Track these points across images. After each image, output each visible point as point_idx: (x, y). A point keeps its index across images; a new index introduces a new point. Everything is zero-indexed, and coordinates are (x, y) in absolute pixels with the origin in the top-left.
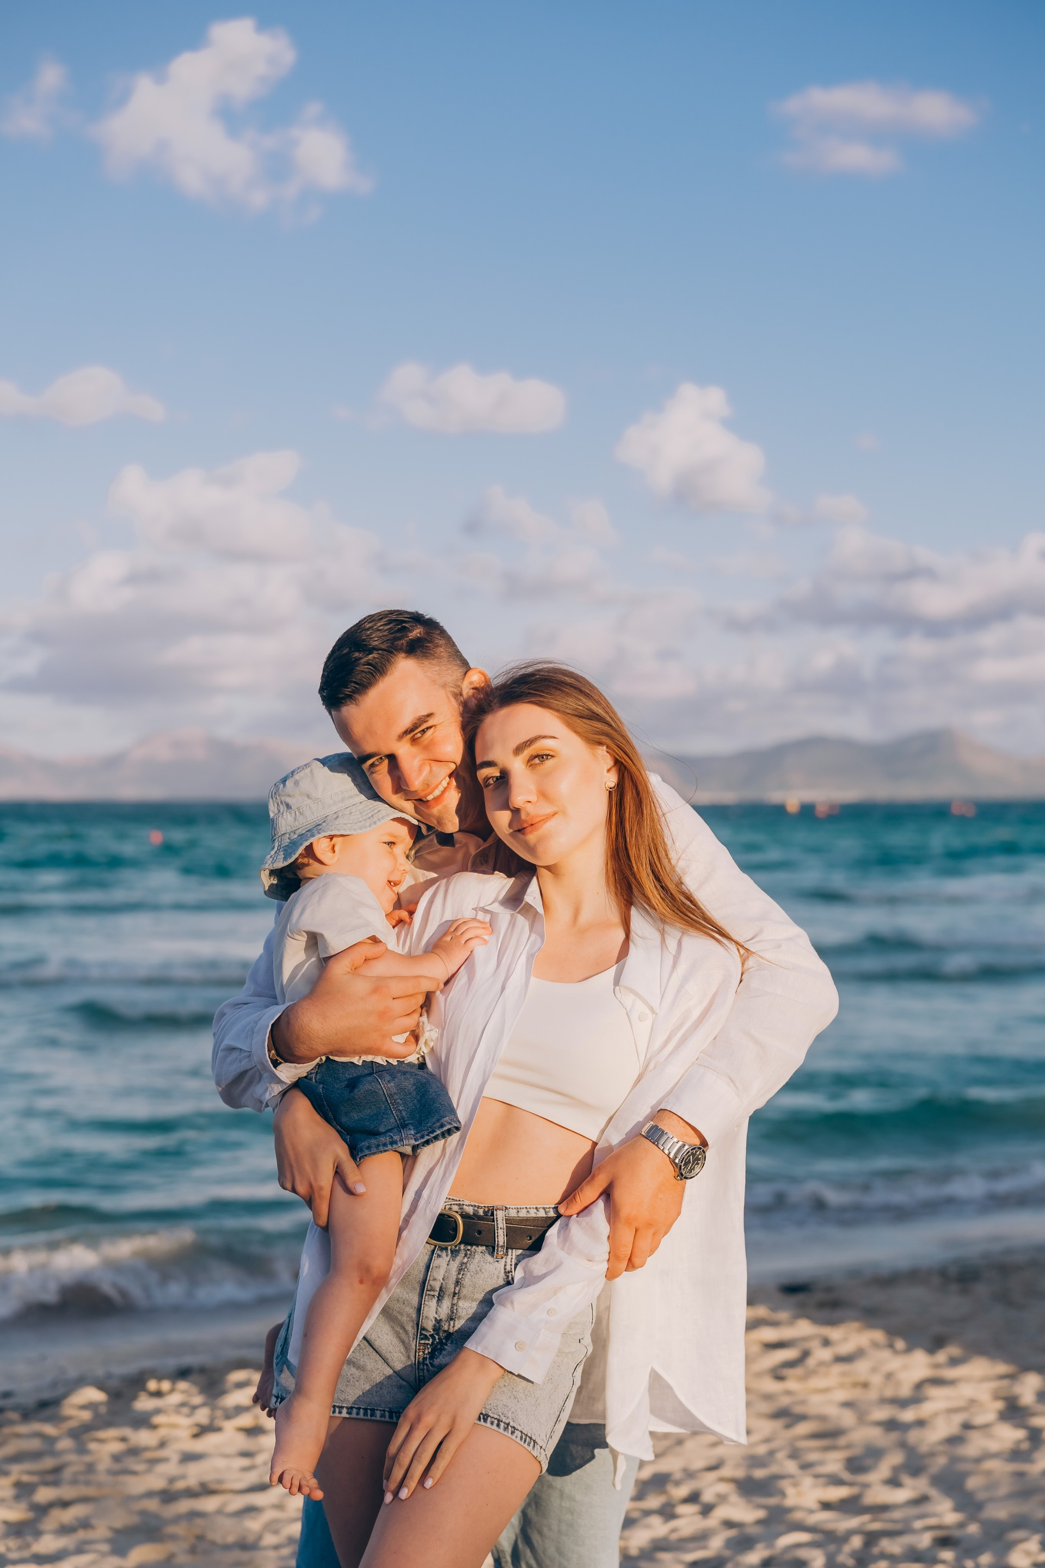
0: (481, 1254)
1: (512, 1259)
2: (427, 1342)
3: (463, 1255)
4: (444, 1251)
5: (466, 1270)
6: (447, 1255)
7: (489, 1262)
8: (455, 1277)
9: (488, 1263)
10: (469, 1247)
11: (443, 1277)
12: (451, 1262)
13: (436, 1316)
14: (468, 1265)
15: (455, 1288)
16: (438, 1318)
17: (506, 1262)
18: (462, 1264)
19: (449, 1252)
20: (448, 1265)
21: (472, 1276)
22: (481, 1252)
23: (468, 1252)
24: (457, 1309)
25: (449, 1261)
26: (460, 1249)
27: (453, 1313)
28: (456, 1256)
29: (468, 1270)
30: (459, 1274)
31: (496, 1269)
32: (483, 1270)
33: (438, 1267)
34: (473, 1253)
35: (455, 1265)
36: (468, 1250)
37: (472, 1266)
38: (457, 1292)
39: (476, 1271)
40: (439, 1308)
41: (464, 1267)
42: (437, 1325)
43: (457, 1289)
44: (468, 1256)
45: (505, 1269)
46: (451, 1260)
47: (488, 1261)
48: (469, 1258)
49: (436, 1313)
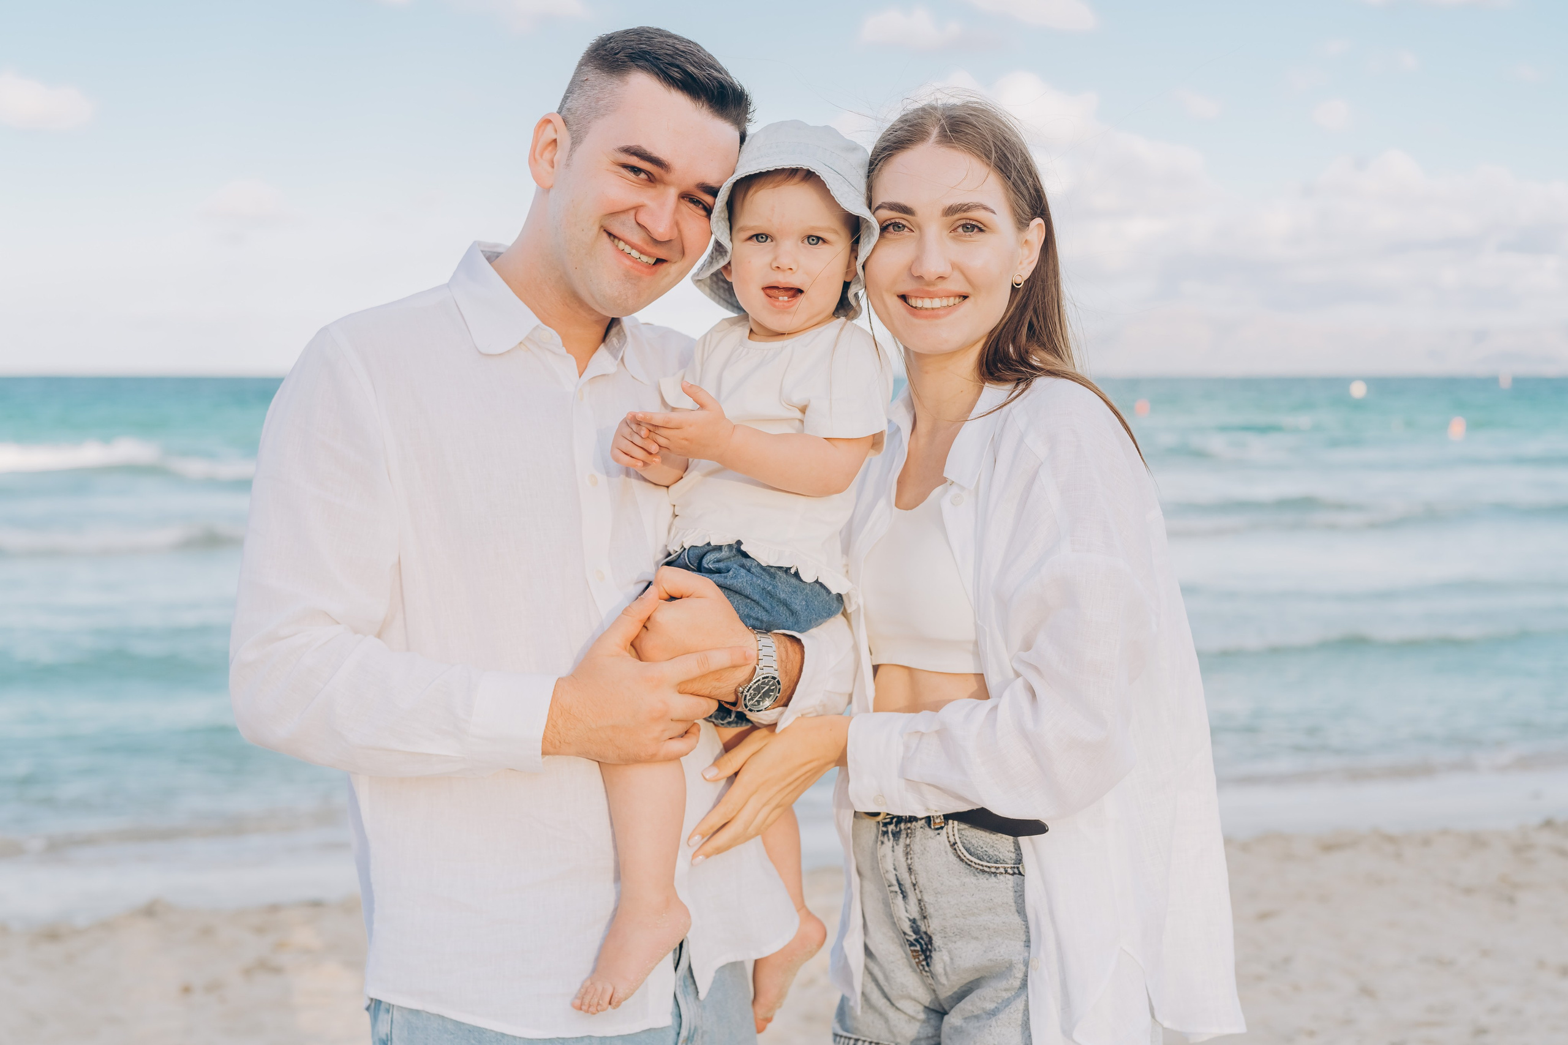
0: (921, 829)
1: (953, 827)
2: (916, 948)
3: (905, 836)
4: (886, 836)
5: (911, 852)
6: (889, 840)
7: (931, 838)
8: (905, 864)
9: (930, 839)
10: (909, 825)
11: (892, 867)
12: (896, 847)
13: (908, 915)
14: (911, 846)
15: (911, 878)
16: (911, 918)
17: (948, 833)
18: (907, 846)
19: (890, 835)
20: (893, 851)
21: (919, 858)
22: (921, 828)
23: (909, 831)
24: (925, 904)
25: (893, 847)
26: (900, 830)
27: (924, 907)
28: (899, 838)
29: (913, 851)
30: (907, 859)
31: (939, 843)
32: (928, 849)
33: (884, 856)
34: (913, 831)
35: (900, 849)
36: (909, 828)
37: (916, 847)
38: (914, 882)
39: (921, 851)
40: (907, 906)
41: (909, 849)
42: (914, 926)
43: (913, 877)
44: (910, 835)
45: (949, 842)
46: (895, 845)
47: (929, 836)
48: (910, 837)
49: (906, 911)
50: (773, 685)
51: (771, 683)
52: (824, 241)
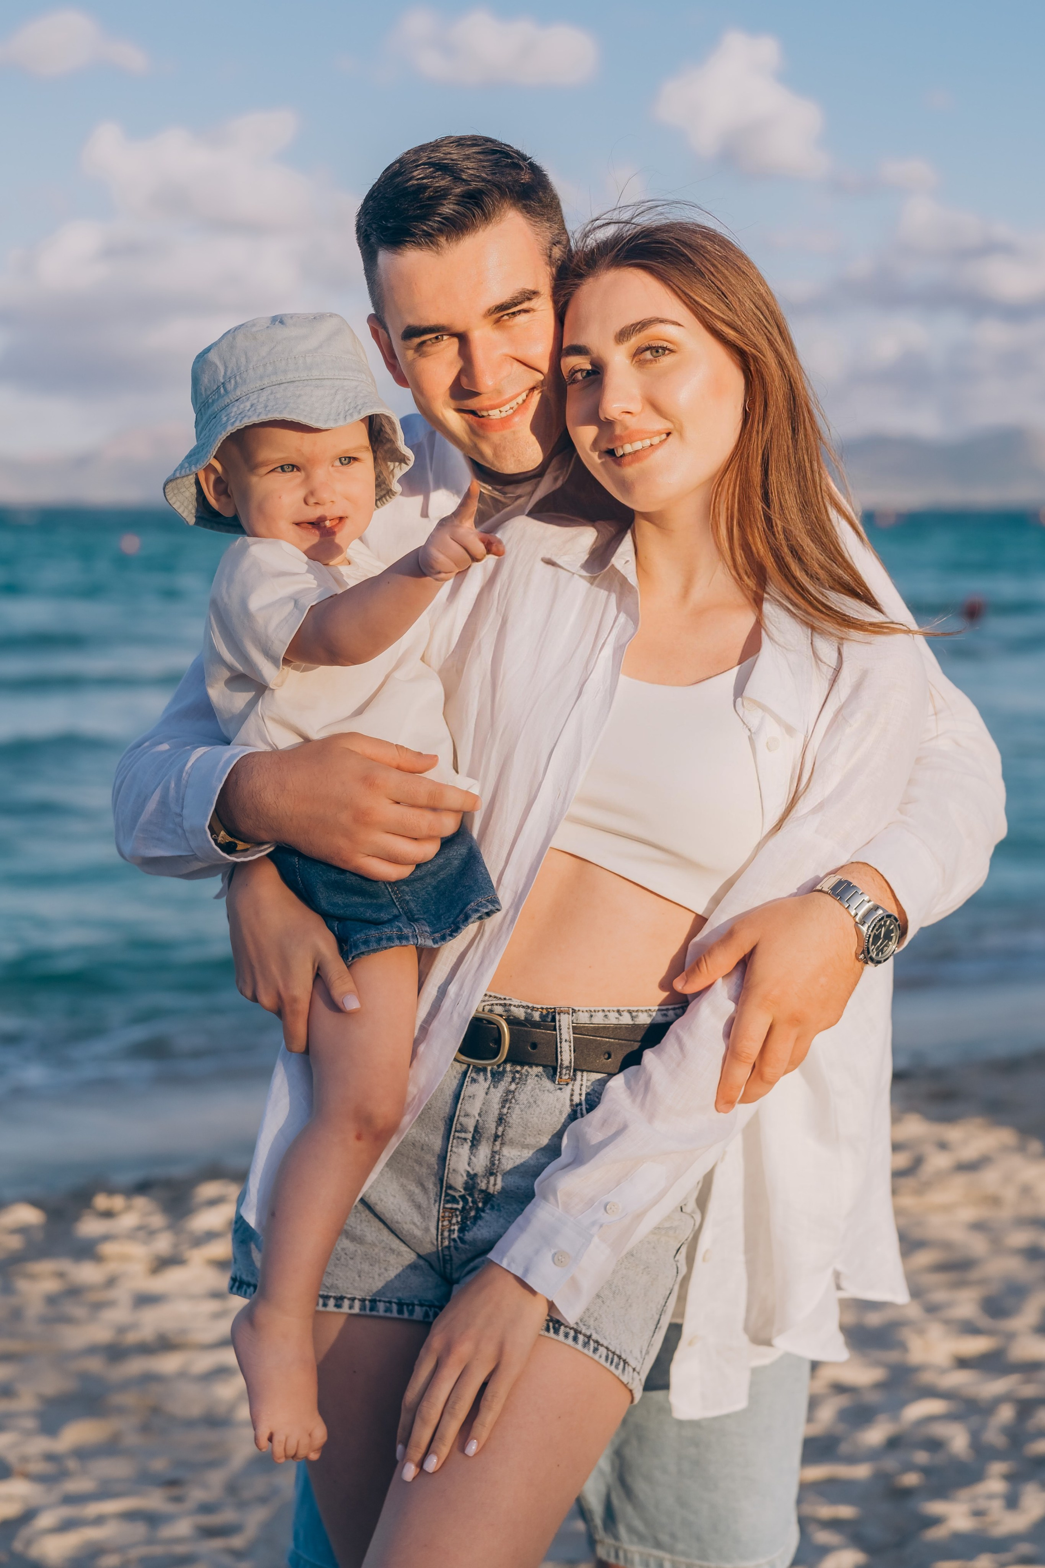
0: (536, 1078)
1: (582, 1085)
2: (455, 1206)
3: (510, 1079)
4: (482, 1074)
5: (513, 1101)
6: (486, 1080)
7: (548, 1091)
8: (497, 1112)
9: (546, 1092)
10: (518, 1068)
11: (478, 1111)
12: (492, 1089)
13: (469, 1169)
14: (516, 1094)
15: (497, 1129)
16: (472, 1172)
17: (573, 1090)
18: (508, 1092)
19: (489, 1075)
20: (487, 1094)
21: (522, 1111)
22: (537, 1076)
23: (517, 1075)
24: (499, 1159)
25: (489, 1088)
26: (504, 1071)
27: (494, 1164)
28: (499, 1081)
29: (516, 1101)
30: (503, 1107)
31: (557, 1100)
32: (539, 1102)
33: (472, 1097)
34: (524, 1077)
35: (497, 1094)
36: (517, 1072)
37: (523, 1096)
38: (500, 1133)
39: (529, 1102)
40: (472, 1157)
41: (510, 1097)
42: (470, 1182)
43: (500, 1129)
44: (517, 1080)
45: (571, 1100)
46: (492, 1086)
47: (547, 1088)
48: (518, 1083)
49: (469, 1164)
50: (890, 924)
51: (888, 923)
52: (355, 459)
